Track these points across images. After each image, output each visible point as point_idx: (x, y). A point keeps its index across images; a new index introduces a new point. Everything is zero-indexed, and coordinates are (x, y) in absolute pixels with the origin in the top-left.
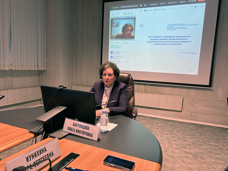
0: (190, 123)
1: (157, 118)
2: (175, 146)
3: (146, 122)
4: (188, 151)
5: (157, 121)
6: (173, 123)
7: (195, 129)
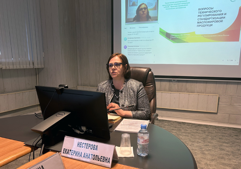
0: (228, 127)
1: (185, 123)
2: (209, 157)
3: (171, 128)
4: (226, 162)
5: (185, 126)
6: (206, 129)
7: (235, 134)
